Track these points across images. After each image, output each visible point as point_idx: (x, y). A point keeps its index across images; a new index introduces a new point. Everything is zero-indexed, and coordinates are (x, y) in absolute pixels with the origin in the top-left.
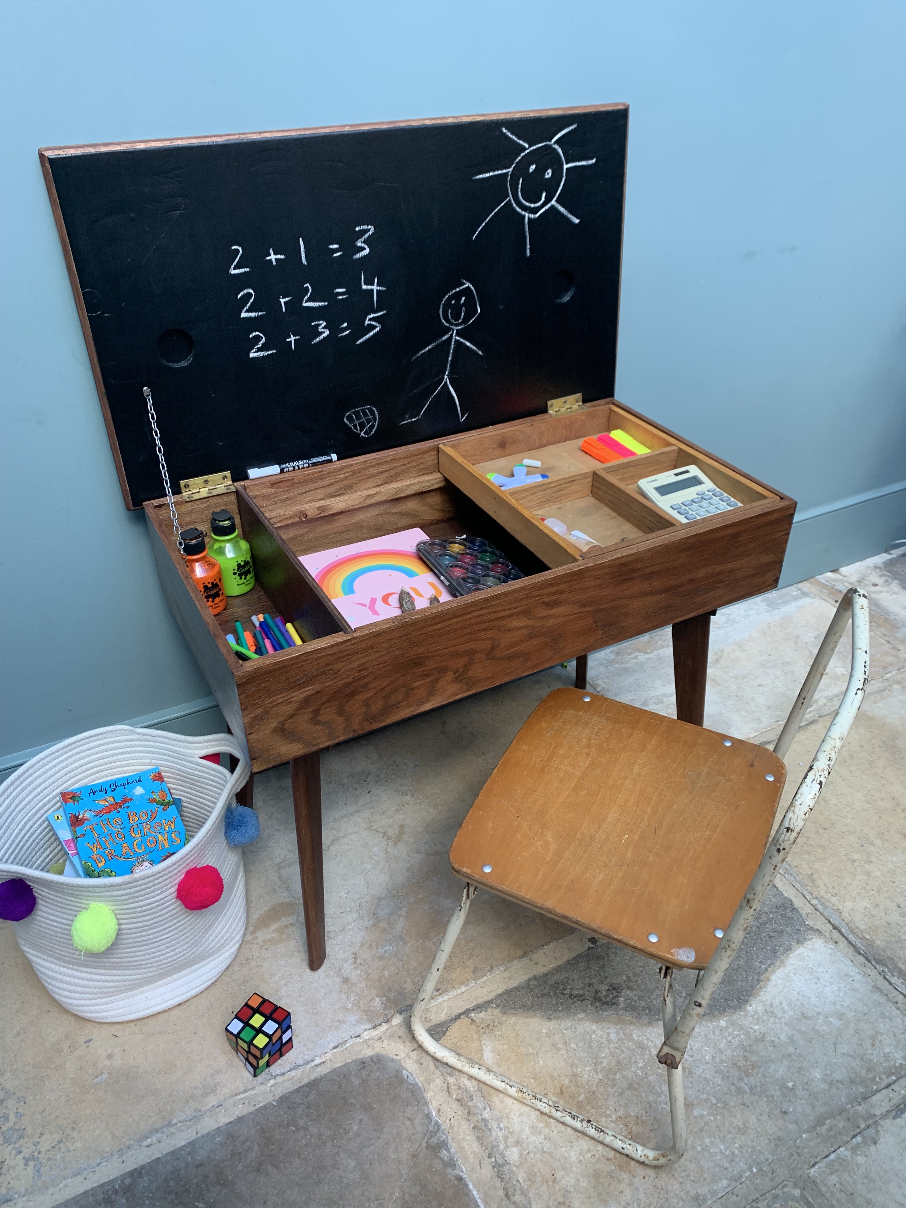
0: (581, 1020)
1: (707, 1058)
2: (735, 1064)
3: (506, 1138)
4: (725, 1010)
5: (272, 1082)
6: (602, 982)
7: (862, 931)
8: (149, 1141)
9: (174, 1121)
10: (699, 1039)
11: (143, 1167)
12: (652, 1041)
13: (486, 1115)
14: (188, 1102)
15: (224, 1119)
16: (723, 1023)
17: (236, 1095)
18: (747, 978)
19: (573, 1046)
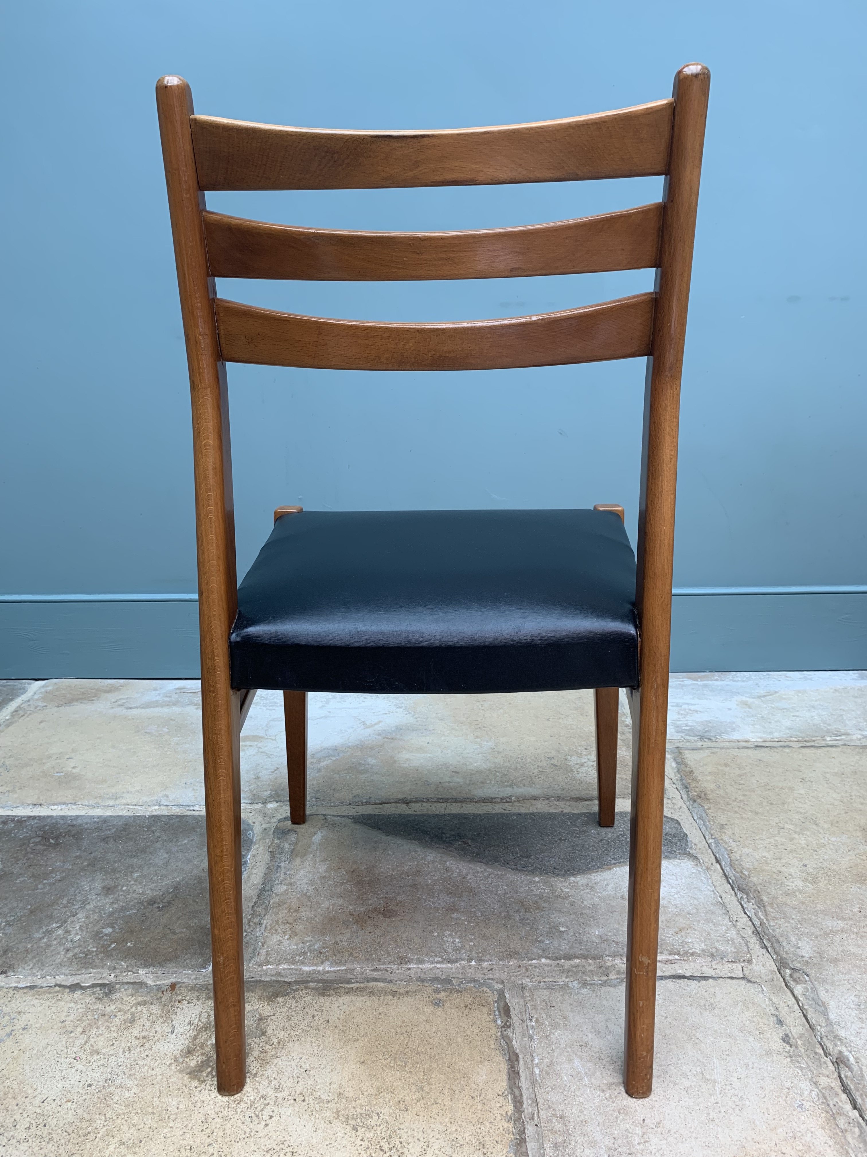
0: (412, 843)
1: (499, 892)
2: (522, 903)
3: (285, 879)
4: (547, 873)
5: (157, 807)
6: (451, 830)
7: (743, 868)
8: (56, 807)
9: (79, 803)
10: (505, 881)
11: (40, 817)
12: (460, 870)
13: (282, 864)
14: (96, 798)
15: (109, 813)
16: (537, 879)
17: (128, 805)
18: (589, 863)
19: (390, 852)
